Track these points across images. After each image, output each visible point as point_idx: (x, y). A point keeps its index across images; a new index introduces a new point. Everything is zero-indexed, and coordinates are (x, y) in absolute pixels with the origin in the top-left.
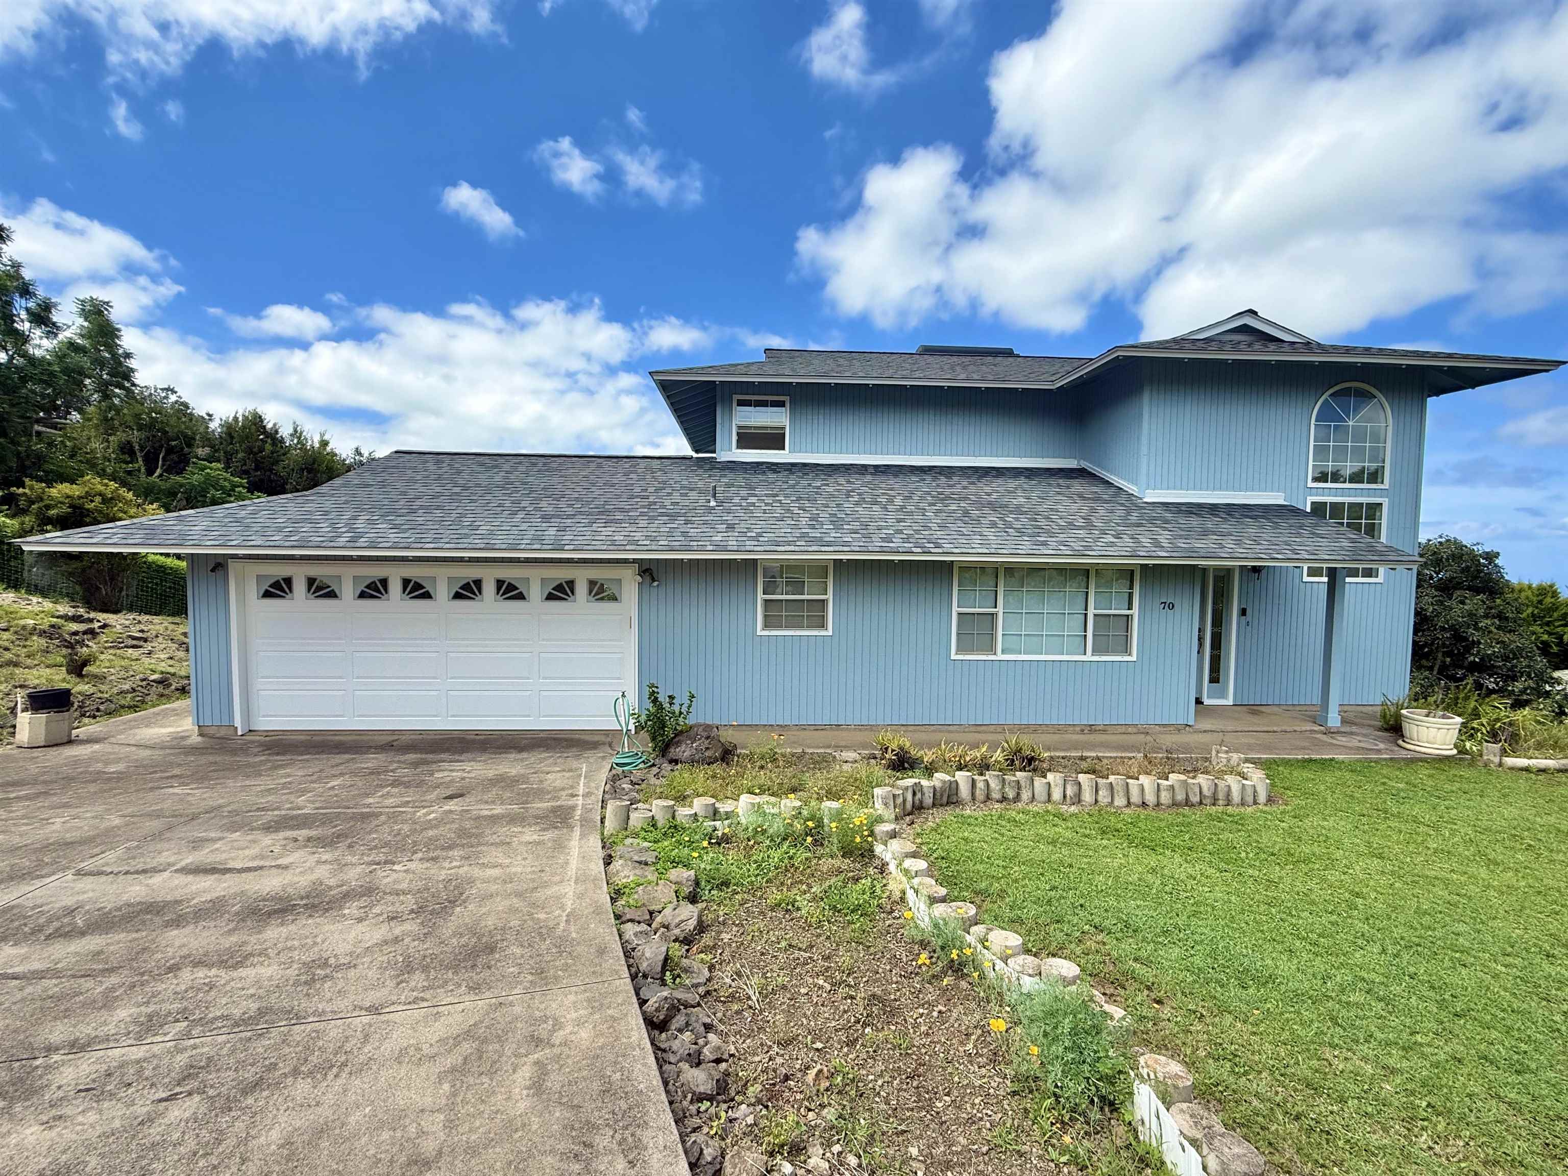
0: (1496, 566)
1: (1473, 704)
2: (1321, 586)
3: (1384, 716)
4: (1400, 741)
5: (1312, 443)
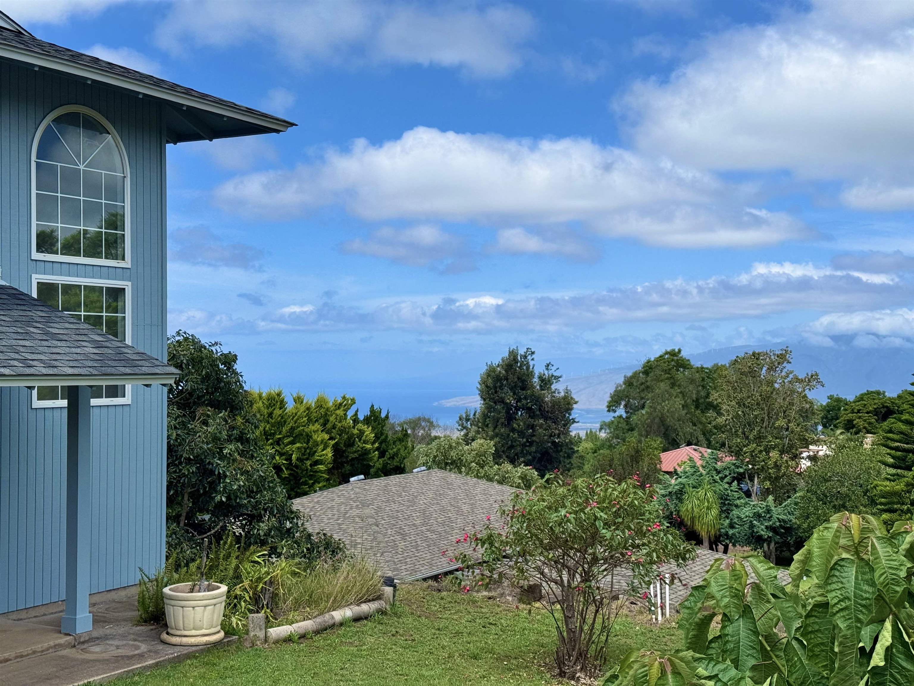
0: (235, 373)
1: (234, 562)
2: (57, 413)
3: (142, 601)
4: (164, 636)
5: (34, 191)
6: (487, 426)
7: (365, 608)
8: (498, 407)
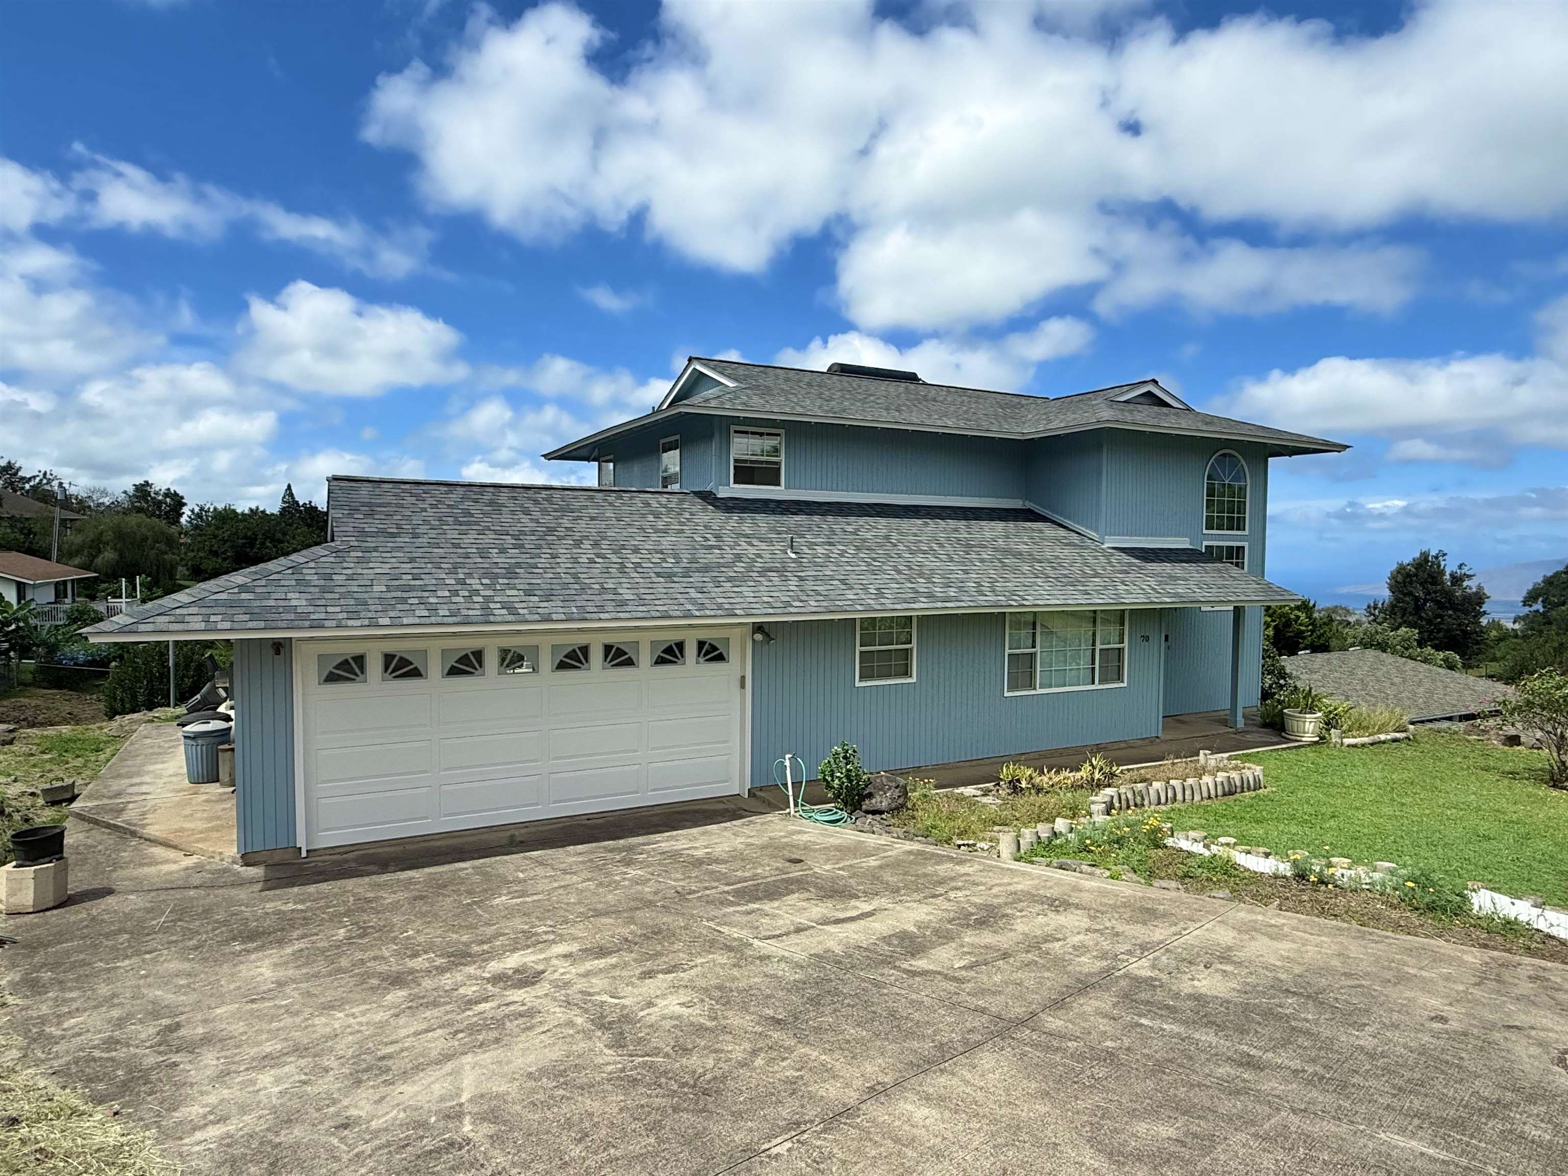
4: (1283, 734)
5: (1205, 498)
6: (1395, 614)
7: (1398, 735)
8: (1407, 599)
